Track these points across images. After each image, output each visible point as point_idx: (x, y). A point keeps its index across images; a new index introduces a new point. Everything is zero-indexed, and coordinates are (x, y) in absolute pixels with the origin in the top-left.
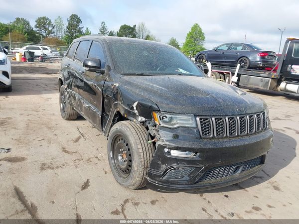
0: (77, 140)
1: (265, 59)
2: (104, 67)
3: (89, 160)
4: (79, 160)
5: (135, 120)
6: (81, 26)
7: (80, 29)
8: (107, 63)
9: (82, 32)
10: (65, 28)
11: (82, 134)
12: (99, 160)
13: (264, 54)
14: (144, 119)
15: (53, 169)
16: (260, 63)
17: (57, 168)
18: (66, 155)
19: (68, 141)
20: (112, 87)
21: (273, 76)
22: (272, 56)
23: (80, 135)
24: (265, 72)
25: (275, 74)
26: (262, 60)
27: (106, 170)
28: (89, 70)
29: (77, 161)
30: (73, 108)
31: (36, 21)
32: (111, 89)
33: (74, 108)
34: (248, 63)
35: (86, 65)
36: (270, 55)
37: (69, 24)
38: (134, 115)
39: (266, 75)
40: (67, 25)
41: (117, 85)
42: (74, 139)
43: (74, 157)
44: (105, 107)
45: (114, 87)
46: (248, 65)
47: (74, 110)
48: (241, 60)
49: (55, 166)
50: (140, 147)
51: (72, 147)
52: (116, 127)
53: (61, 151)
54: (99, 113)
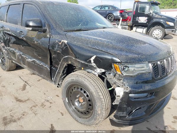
0: (24, 88)
1: (122, 14)
2: (45, 26)
3: (43, 105)
4: (34, 106)
5: (93, 72)
8: (47, 23)
11: (26, 82)
12: (51, 103)
13: (122, 11)
14: (103, 71)
15: (15, 121)
16: (120, 17)
17: (19, 119)
18: (21, 104)
19: (17, 90)
20: (60, 44)
21: (129, 24)
22: (125, 12)
23: (25, 83)
24: (124, 22)
25: (130, 23)
26: (121, 15)
27: (61, 111)
28: (32, 30)
29: (33, 108)
30: (12, 62)
32: (59, 45)
33: (14, 62)
34: (113, 17)
35: (28, 26)
36: (124, 12)
38: (92, 68)
39: (125, 24)
41: (66, 42)
42: (21, 88)
43: (29, 104)
44: (53, 61)
45: (62, 44)
46: (113, 19)
47: (14, 63)
48: (109, 16)
49: (15, 117)
50: (100, 94)
51: (22, 96)
52: (71, 79)
53: (15, 101)
54: (47, 67)
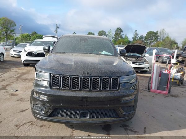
6: (122, 34)
7: (122, 35)
9: (122, 37)
10: (113, 36)
31: (98, 33)
37: (115, 33)
40: (114, 34)
